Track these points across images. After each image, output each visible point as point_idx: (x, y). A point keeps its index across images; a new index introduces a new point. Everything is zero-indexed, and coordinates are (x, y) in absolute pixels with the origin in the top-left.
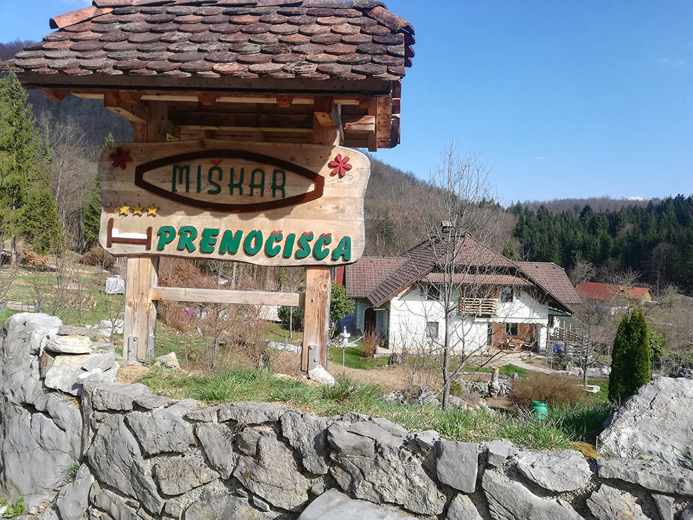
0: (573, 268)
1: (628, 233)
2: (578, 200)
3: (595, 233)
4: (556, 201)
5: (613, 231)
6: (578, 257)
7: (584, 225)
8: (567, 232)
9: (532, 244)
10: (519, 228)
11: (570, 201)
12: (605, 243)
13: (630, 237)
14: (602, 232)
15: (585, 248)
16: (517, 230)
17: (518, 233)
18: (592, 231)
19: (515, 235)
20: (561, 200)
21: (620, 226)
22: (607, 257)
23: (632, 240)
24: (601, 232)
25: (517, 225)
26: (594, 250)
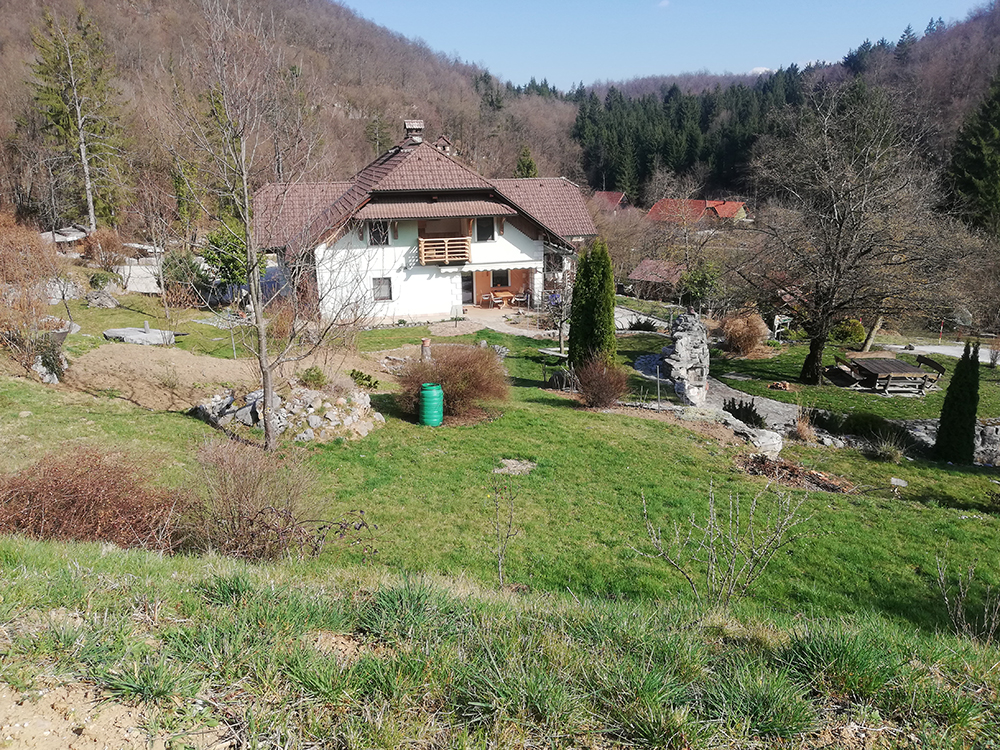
0: (651, 179)
1: (722, 125)
2: (666, 78)
3: (681, 127)
4: (636, 80)
5: (704, 124)
6: (656, 163)
7: (668, 115)
8: (643, 128)
9: (597, 147)
10: (580, 123)
11: (655, 80)
12: (692, 141)
13: (725, 130)
14: (691, 124)
15: (665, 150)
16: (576, 127)
17: (578, 133)
18: (676, 124)
19: (574, 136)
20: (643, 79)
21: (714, 115)
22: (695, 161)
23: (726, 134)
24: (688, 124)
25: (577, 120)
26: (678, 151)
